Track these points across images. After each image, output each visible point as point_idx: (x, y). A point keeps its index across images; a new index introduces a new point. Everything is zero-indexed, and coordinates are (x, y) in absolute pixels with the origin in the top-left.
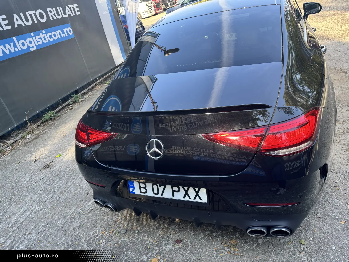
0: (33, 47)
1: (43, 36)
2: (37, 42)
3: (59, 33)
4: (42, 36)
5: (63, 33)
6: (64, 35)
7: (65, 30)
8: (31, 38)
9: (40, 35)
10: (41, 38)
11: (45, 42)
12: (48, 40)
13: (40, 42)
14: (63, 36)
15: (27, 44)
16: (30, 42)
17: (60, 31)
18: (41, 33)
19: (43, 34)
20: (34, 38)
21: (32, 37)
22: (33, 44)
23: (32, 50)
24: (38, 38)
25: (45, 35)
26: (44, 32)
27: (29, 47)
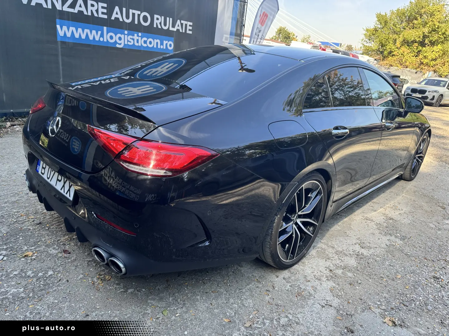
0: (120, 44)
1: (138, 38)
2: (128, 41)
3: (157, 43)
4: (136, 37)
5: (162, 44)
6: (162, 47)
7: (165, 42)
8: (123, 35)
9: (134, 36)
10: (133, 39)
11: (136, 44)
12: (141, 44)
13: (130, 42)
14: (159, 47)
15: (116, 38)
16: (120, 39)
17: (158, 41)
18: (136, 35)
19: (138, 36)
20: (126, 36)
21: (125, 34)
22: (122, 41)
23: (118, 46)
24: (131, 38)
25: (140, 38)
26: (140, 34)
27: (116, 42)
